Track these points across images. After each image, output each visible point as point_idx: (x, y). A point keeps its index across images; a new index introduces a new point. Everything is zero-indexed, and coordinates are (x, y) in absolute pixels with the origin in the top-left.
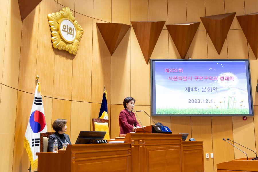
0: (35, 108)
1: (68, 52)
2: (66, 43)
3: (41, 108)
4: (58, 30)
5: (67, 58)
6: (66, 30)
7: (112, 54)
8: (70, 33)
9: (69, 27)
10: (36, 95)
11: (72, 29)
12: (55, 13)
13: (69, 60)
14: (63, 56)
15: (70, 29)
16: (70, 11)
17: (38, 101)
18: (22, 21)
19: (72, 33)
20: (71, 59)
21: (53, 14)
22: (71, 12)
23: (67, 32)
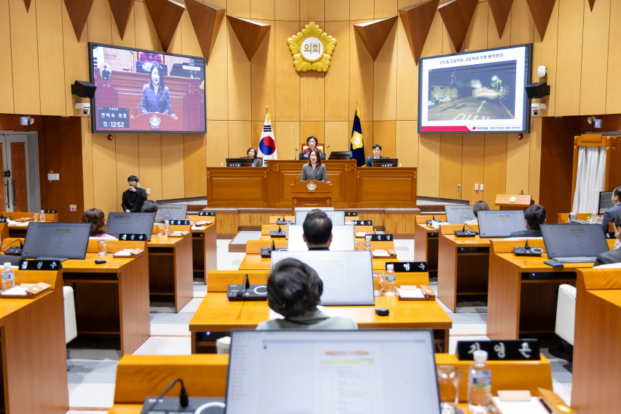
0: (264, 135)
1: (316, 71)
2: (312, 63)
3: (271, 134)
4: (299, 52)
5: (317, 77)
6: (309, 49)
7: (374, 59)
8: (315, 51)
9: (313, 45)
10: (266, 124)
11: (318, 45)
12: (296, 34)
13: (320, 79)
14: (312, 76)
15: (315, 46)
16: (316, 24)
17: (268, 129)
18: (250, 60)
19: (318, 49)
20: (322, 77)
21: (293, 36)
22: (317, 26)
23: (310, 50)
